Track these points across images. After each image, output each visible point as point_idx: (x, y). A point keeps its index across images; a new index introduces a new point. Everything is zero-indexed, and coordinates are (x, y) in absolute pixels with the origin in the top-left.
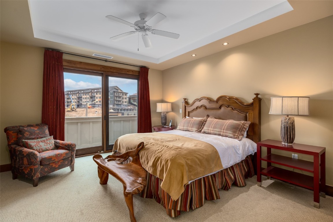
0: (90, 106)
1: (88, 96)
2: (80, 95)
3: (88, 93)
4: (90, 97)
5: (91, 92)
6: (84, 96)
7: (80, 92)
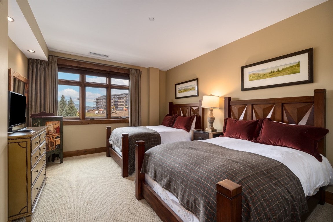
0: (127, 109)
1: (123, 100)
2: (116, 99)
3: (123, 97)
4: (125, 101)
5: (126, 96)
6: (120, 100)
7: (116, 97)
